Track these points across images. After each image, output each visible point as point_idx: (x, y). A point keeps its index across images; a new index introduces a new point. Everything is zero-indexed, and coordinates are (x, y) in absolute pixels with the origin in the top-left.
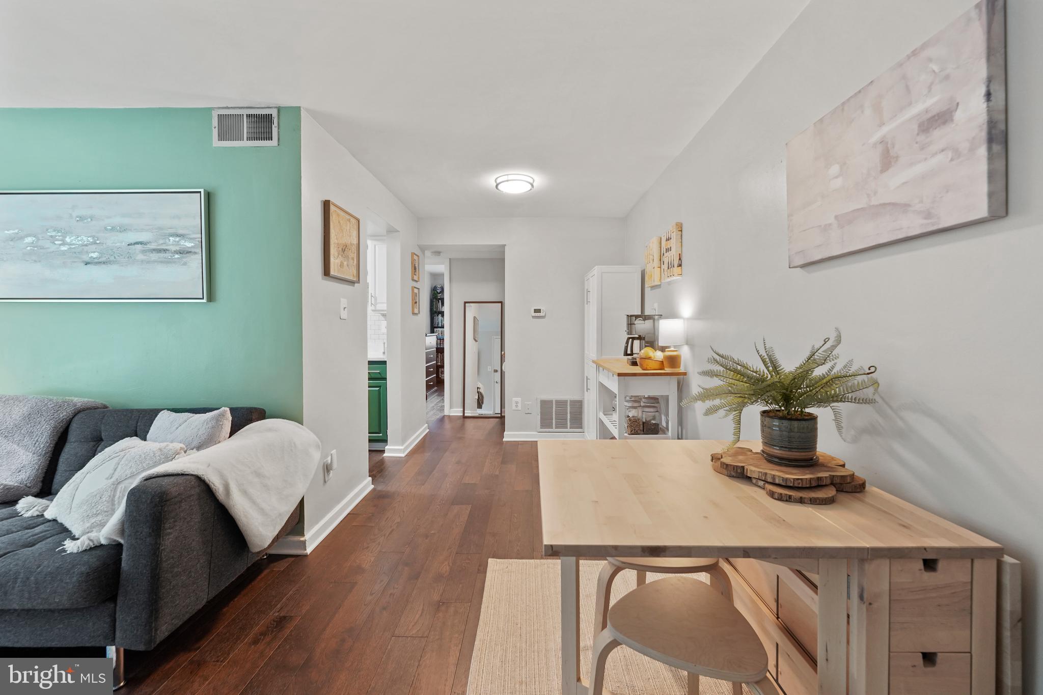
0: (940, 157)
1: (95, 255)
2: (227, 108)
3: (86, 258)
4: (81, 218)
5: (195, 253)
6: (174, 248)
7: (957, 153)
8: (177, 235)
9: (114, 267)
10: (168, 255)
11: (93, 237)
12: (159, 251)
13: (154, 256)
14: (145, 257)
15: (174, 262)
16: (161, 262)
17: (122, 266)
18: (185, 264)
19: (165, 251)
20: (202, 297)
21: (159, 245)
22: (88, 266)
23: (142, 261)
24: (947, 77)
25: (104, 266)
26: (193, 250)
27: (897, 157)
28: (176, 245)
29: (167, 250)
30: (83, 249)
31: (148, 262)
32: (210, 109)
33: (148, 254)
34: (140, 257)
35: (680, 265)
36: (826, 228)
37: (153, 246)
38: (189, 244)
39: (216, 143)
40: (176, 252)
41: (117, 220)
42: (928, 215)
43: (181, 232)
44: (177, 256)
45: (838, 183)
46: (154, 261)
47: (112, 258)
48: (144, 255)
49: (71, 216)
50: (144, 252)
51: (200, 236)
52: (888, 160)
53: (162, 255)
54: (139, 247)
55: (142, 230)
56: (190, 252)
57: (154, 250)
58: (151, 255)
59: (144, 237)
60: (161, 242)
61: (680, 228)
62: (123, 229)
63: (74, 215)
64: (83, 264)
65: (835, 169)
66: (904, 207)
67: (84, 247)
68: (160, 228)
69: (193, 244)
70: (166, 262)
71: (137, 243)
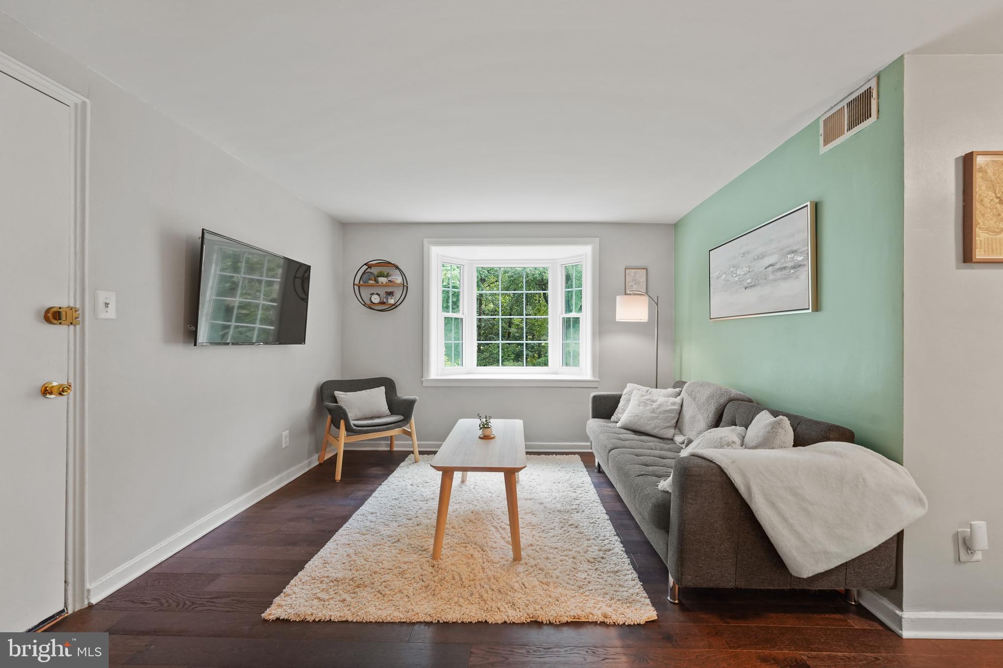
1: (749, 281)
2: (832, 108)
3: (745, 284)
4: (743, 254)
5: (804, 265)
6: (790, 264)
8: (793, 252)
9: (758, 288)
10: (786, 272)
11: (748, 267)
12: (782, 269)
13: (779, 274)
14: (774, 277)
15: (791, 277)
16: (783, 279)
17: (762, 286)
18: (797, 278)
19: (785, 268)
20: (809, 307)
21: (781, 264)
22: (746, 290)
23: (773, 280)
25: (753, 289)
26: (802, 263)
28: (792, 261)
29: (786, 267)
31: (776, 280)
32: (819, 116)
33: (775, 273)
34: (771, 277)
37: (777, 266)
38: (800, 258)
39: (822, 149)
40: (792, 268)
41: (760, 250)
43: (795, 248)
44: (792, 271)
46: (779, 279)
47: (757, 282)
48: (774, 275)
49: (739, 254)
50: (773, 272)
51: (807, 248)
53: (783, 272)
54: (770, 268)
55: (772, 254)
56: (801, 265)
57: (779, 269)
58: (777, 274)
59: (773, 259)
60: (783, 260)
62: (763, 256)
63: (741, 252)
64: (744, 289)
67: (745, 276)
68: (783, 249)
69: (803, 258)
70: (786, 278)
71: (769, 266)
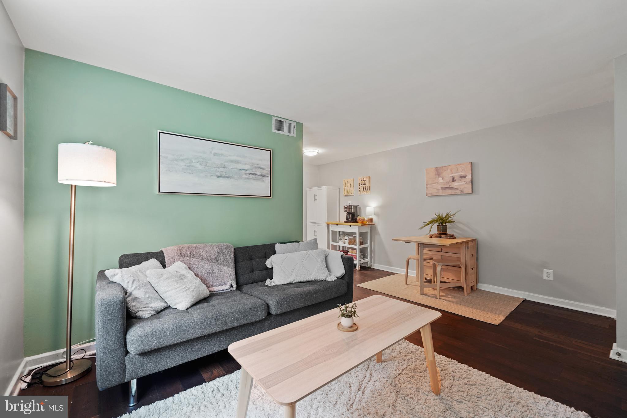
0: (464, 183)
1: (222, 173)
2: (278, 117)
3: (218, 174)
4: (215, 154)
5: (268, 177)
6: (259, 174)
7: (467, 183)
9: (232, 180)
11: (222, 164)
12: (253, 174)
13: (251, 176)
15: (259, 180)
16: (254, 179)
17: (236, 179)
18: (263, 181)
19: (255, 174)
20: (269, 196)
21: (252, 172)
22: (219, 178)
23: (245, 178)
24: (465, 171)
25: (227, 179)
26: (267, 175)
27: (456, 181)
28: (260, 172)
30: (217, 170)
31: (248, 179)
32: (272, 116)
33: (248, 175)
34: (244, 176)
35: (369, 190)
36: (438, 189)
37: (250, 172)
38: (264, 172)
39: (274, 130)
40: (260, 175)
41: (234, 158)
42: (462, 191)
43: (262, 167)
44: (260, 177)
45: (442, 181)
46: (250, 179)
47: (231, 176)
48: (246, 176)
49: (211, 152)
50: (246, 174)
51: (270, 169)
52: (453, 180)
53: (254, 176)
54: (244, 171)
55: (245, 164)
56: (266, 176)
57: (251, 173)
58: (249, 176)
59: (246, 167)
60: (254, 170)
61: (369, 178)
62: (237, 162)
63: (213, 152)
64: (216, 177)
65: (441, 178)
66: (457, 189)
67: (217, 169)
68: (254, 164)
70: (255, 179)
71: (243, 170)
